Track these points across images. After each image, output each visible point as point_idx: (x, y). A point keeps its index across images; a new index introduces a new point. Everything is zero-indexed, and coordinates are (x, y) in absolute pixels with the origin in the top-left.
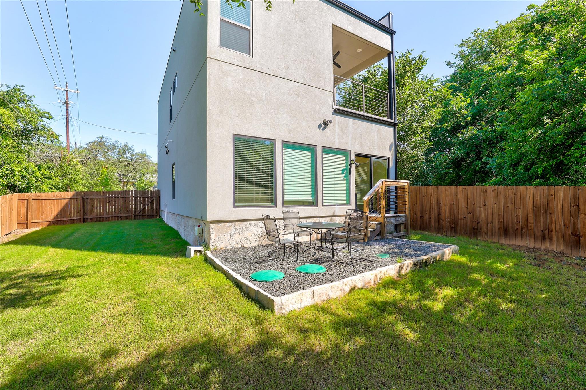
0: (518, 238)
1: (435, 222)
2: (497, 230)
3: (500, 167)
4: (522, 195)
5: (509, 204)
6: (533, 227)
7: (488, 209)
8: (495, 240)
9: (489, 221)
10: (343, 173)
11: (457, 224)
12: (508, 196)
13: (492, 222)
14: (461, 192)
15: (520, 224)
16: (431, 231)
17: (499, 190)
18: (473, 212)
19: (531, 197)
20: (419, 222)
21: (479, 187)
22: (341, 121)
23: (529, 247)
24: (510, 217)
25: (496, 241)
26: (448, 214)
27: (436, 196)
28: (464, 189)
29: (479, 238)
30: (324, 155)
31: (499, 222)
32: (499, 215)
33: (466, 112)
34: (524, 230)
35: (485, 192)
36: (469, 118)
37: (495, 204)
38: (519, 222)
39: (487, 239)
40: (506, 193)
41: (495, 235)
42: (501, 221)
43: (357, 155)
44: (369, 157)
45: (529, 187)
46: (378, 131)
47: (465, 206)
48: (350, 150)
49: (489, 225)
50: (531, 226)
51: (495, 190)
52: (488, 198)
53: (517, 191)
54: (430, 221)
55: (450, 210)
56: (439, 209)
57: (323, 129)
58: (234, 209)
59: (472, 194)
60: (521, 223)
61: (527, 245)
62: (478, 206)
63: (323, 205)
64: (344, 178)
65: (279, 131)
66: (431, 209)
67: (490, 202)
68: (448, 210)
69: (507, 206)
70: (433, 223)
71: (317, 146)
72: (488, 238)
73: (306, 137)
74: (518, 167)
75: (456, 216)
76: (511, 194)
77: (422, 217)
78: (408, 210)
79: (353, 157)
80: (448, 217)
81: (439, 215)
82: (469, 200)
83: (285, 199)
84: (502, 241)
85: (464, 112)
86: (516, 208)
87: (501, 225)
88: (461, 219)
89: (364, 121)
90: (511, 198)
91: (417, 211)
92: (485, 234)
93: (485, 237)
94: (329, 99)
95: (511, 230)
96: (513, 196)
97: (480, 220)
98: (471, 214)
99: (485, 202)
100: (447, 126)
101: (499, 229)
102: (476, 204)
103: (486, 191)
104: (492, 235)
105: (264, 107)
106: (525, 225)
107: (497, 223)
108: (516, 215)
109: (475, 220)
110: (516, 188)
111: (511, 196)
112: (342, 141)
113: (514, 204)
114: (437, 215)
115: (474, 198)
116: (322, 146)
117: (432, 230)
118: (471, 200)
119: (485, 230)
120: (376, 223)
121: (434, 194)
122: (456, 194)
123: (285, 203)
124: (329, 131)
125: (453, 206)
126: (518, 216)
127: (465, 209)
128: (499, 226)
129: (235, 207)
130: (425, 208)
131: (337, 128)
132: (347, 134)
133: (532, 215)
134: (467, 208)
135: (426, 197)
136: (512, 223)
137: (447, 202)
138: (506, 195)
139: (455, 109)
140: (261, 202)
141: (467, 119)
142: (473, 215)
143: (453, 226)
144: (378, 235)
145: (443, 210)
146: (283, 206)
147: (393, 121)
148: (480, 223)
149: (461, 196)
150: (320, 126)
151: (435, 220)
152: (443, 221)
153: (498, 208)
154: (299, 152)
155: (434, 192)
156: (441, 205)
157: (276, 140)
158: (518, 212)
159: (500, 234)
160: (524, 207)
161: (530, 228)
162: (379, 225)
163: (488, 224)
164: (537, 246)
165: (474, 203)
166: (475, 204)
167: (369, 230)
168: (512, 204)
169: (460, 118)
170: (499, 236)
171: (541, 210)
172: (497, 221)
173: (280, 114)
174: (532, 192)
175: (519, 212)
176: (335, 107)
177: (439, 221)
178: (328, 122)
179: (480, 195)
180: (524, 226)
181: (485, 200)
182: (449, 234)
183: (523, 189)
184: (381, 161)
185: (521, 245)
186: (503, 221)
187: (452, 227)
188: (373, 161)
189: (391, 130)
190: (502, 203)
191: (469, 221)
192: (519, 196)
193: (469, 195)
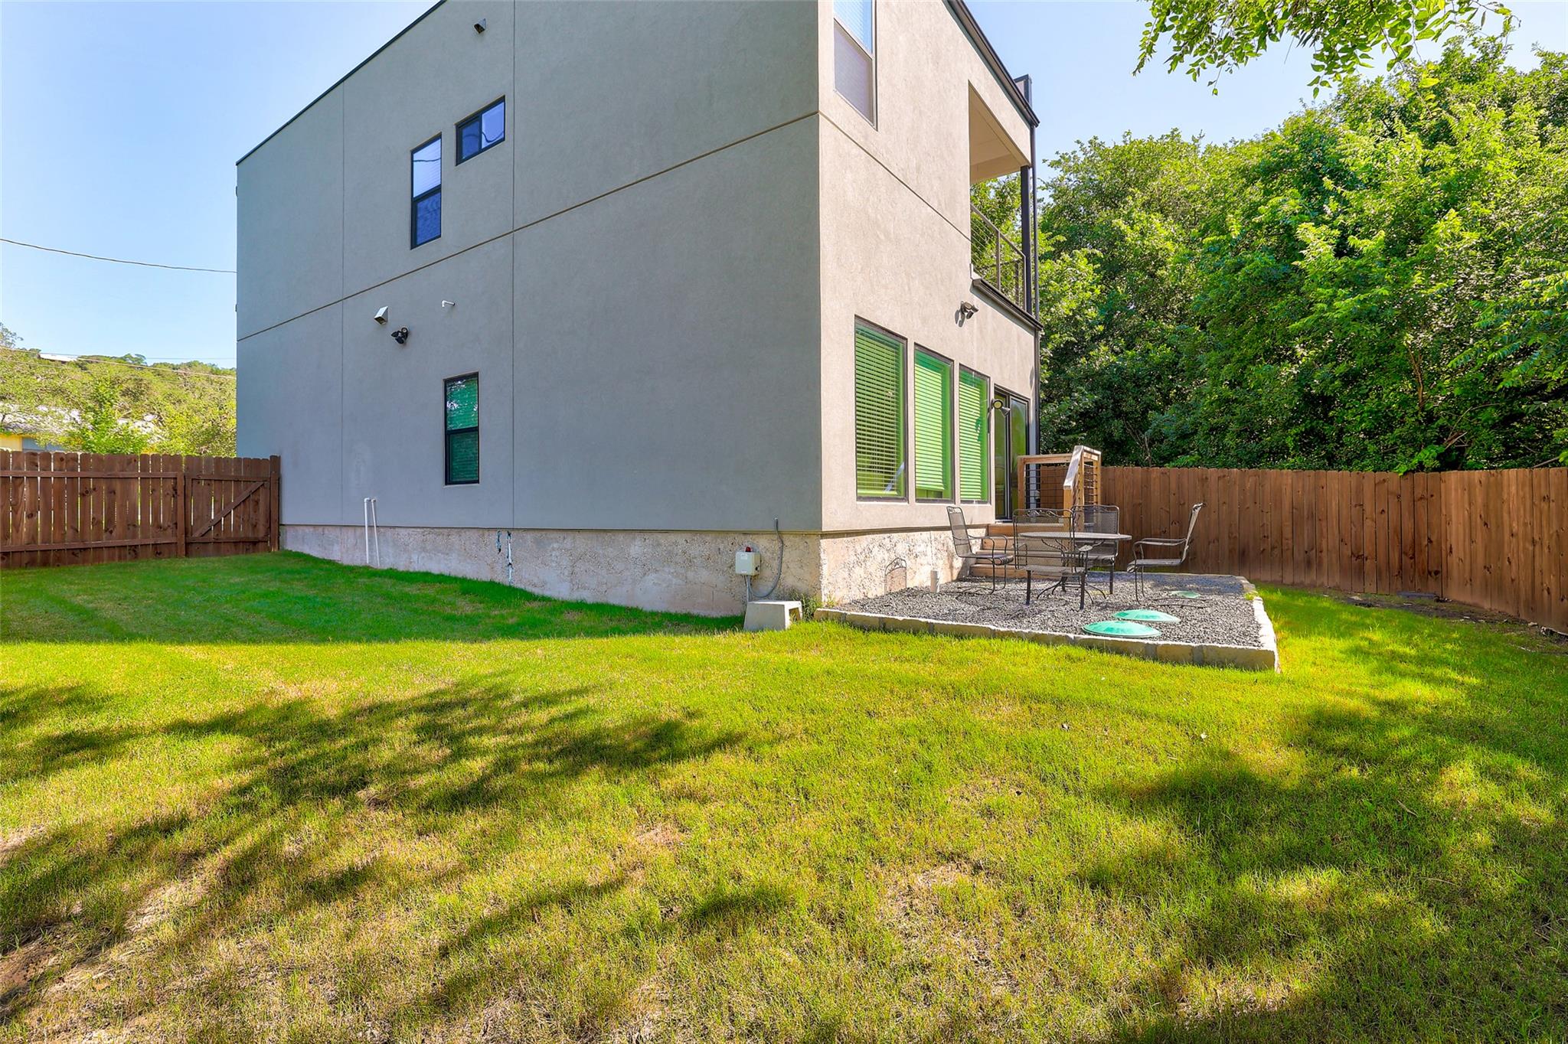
0: (1264, 567)
2: (1227, 554)
4: (1272, 485)
5: (1250, 504)
6: (1291, 547)
7: (1209, 513)
9: (1212, 537)
12: (1247, 488)
13: (1217, 539)
14: (1157, 480)
15: (1268, 541)
18: (1180, 521)
19: (1289, 490)
24: (1252, 529)
28: (1162, 473)
32: (1231, 525)
34: (1275, 552)
35: (1203, 481)
37: (1224, 503)
38: (1267, 537)
40: (1244, 482)
42: (1234, 536)
47: (1165, 508)
48: (987, 380)
49: (1211, 545)
50: (1288, 544)
51: (1224, 476)
52: (1210, 492)
55: (1134, 517)
57: (960, 324)
59: (1180, 485)
60: (1269, 539)
65: (911, 320)
67: (1214, 500)
68: (1127, 517)
69: (1246, 507)
71: (954, 361)
75: (1144, 529)
76: (1254, 484)
79: (992, 395)
82: (1172, 497)
86: (1262, 511)
87: (1234, 544)
88: (1156, 535)
90: (1253, 493)
92: (1204, 562)
95: (1251, 553)
96: (1257, 488)
98: (1177, 523)
99: (1204, 501)
101: (1230, 551)
102: (1186, 503)
103: (1207, 478)
104: (1217, 564)
106: (1277, 541)
107: (1226, 541)
108: (1261, 524)
111: (1253, 489)
113: (1258, 503)
115: (1182, 492)
118: (1177, 495)
119: (1204, 554)
122: (1146, 482)
124: (969, 333)
125: (1139, 508)
126: (1265, 526)
127: (1165, 514)
128: (1231, 547)
131: (975, 324)
132: (986, 341)
133: (1289, 523)
134: (1169, 512)
136: (1255, 540)
137: (1127, 500)
142: (1181, 526)
148: (1194, 541)
149: (1156, 488)
150: (957, 317)
153: (1228, 511)
157: (907, 339)
158: (1264, 519)
159: (1232, 561)
160: (1275, 509)
161: (1285, 548)
163: (1209, 543)
164: (1297, 580)
165: (1182, 502)
166: (1184, 504)
168: (1255, 503)
170: (1230, 565)
171: (1305, 513)
172: (1226, 538)
174: (1290, 481)
175: (1266, 519)
179: (1195, 486)
180: (1276, 545)
181: (1204, 496)
183: (1274, 477)
184: (1019, 407)
185: (1269, 579)
186: (1238, 535)
188: (1012, 406)
189: (1031, 339)
190: (1236, 501)
192: (1267, 487)
193: (1173, 485)
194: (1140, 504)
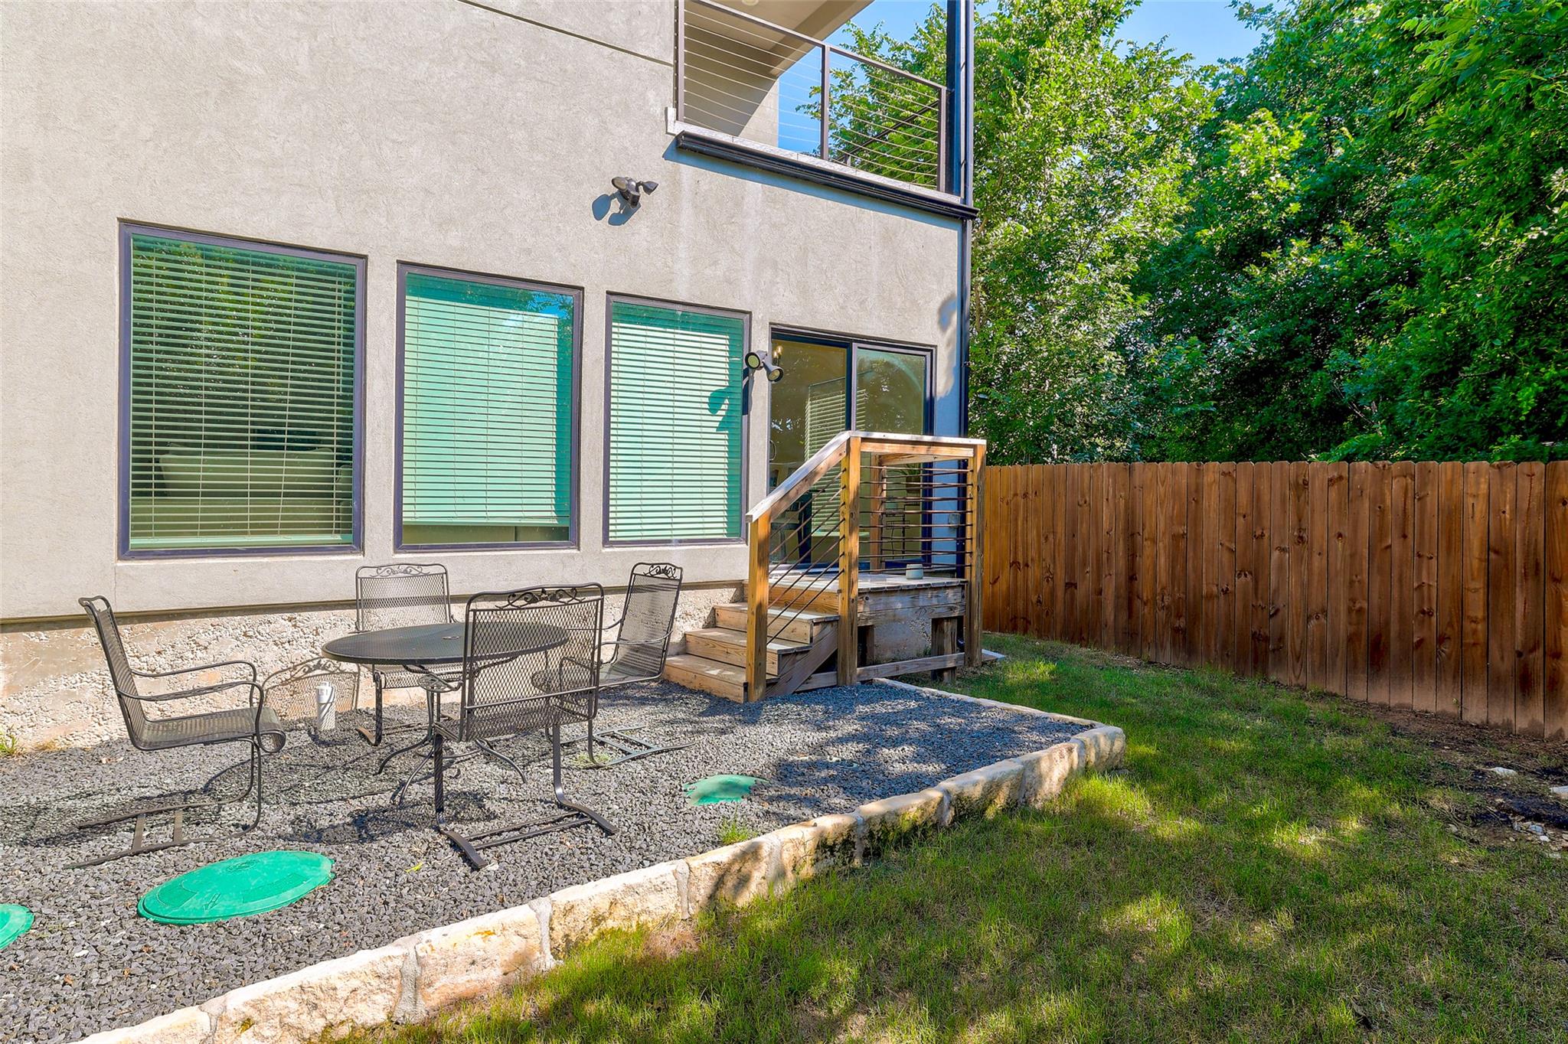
0: (1421, 679)
1: (1117, 608)
2: (1343, 647)
3: (1389, 389)
4: (1443, 499)
5: (1393, 539)
6: (1482, 637)
7: (1310, 557)
8: (1334, 687)
9: (1314, 606)
10: (714, 407)
11: (1194, 618)
12: (1388, 502)
13: (1324, 611)
14: (1215, 486)
15: (1430, 624)
16: (1099, 644)
17: (1356, 477)
18: (1255, 570)
19: (1481, 507)
20: (1059, 607)
21: (1282, 466)
22: (706, 187)
23: (1466, 717)
24: (1395, 594)
25: (1336, 690)
26: (1163, 577)
27: (1122, 502)
28: (1224, 474)
29: (1273, 678)
30: (618, 328)
31: (1350, 610)
32: (1352, 582)
33: (1284, 184)
34: (1446, 648)
35: (1301, 486)
36: (1295, 207)
37: (1340, 535)
38: (1430, 614)
39: (1302, 681)
40: (1382, 490)
41: (1334, 664)
42: (1358, 606)
43: (779, 334)
44: (843, 343)
45: (1472, 465)
46: (888, 238)
47: (1227, 544)
48: (750, 313)
49: (1313, 622)
50: (1475, 632)
51: (1341, 478)
52: (1313, 511)
53: (1424, 484)
54: (1099, 603)
55: (1173, 561)
56: (1132, 555)
57: (617, 220)
58: (120, 564)
59: (1256, 498)
60: (1434, 619)
61: (1455, 711)
62: (1276, 543)
63: (606, 542)
64: (718, 428)
65: (383, 221)
66: (1105, 555)
67: (1319, 530)
68: (1162, 561)
69: (1384, 545)
70: (1109, 612)
71: (582, 289)
72: (1309, 675)
73: (528, 252)
74: (1455, 387)
75: (1191, 584)
76: (1402, 494)
77: (1071, 585)
78: (974, 563)
79: (761, 342)
80: (1163, 588)
81: (1132, 578)
82: (1240, 520)
83: (408, 516)
84: (1360, 693)
85: (1277, 182)
86: (1419, 556)
87: (1358, 624)
88: (1210, 597)
89: (823, 192)
90: (1400, 513)
91: (1054, 563)
92: (1298, 659)
93: (1297, 673)
94: (651, 95)
95: (1394, 647)
96: (1409, 502)
97: (1280, 604)
98: (1249, 576)
99: (1300, 530)
100: (1211, 240)
101: (1350, 639)
102: (1267, 535)
103: (1305, 483)
104: (1323, 665)
105: (305, 107)
106: (1450, 624)
107: (1343, 616)
108: (1416, 585)
109: (1260, 602)
110: (1421, 470)
111: (1401, 505)
112: (708, 271)
113: (1410, 536)
114: (1123, 579)
115: (1259, 513)
116: (608, 293)
117: (1105, 638)
118: (1249, 519)
119: (1298, 642)
120: (814, 617)
121: (1115, 496)
122: (1196, 494)
123: (407, 536)
124: (644, 230)
125: (1182, 544)
126: (1425, 588)
127: (1226, 557)
128: (1352, 629)
129: (125, 551)
130: (1083, 548)
131: (686, 217)
132: (737, 246)
133: (1479, 584)
134: (1232, 551)
135: (1086, 508)
136: (1403, 618)
137: (1162, 526)
138: (1383, 501)
139: (1243, 173)
140: (288, 528)
141: (1287, 210)
142: (1256, 582)
143: (1181, 623)
144: (822, 669)
145: (1144, 562)
146: (399, 546)
147: (955, 200)
148: (1280, 614)
149: (1212, 502)
150: (600, 207)
151: (1117, 597)
152: (1145, 604)
153: (1348, 552)
154: (492, 314)
155: (1114, 491)
156: (1139, 538)
157: (365, 257)
158: (1424, 573)
159: (1355, 661)
160: (1449, 549)
161: (1469, 640)
162: (829, 628)
163: (1309, 618)
164: (1496, 719)
165: (1259, 533)
166: (1262, 535)
167: (774, 647)
168: (1405, 536)
169: (1261, 207)
170: (1351, 668)
171: (1519, 563)
172: (1343, 608)
173: (393, 141)
174: (1484, 486)
175: (1430, 575)
176: (677, 128)
177: (1130, 601)
178: (641, 188)
179: (1283, 502)
180: (1449, 632)
181: (1300, 521)
182: (1167, 656)
183: (1449, 477)
184: (896, 362)
185: (1432, 709)
186: (1365, 605)
187: (1176, 630)
188: (861, 363)
189: (945, 237)
190: (1364, 532)
191: (1239, 605)
192: (1431, 502)
193: (1243, 498)
194: (1184, 535)
